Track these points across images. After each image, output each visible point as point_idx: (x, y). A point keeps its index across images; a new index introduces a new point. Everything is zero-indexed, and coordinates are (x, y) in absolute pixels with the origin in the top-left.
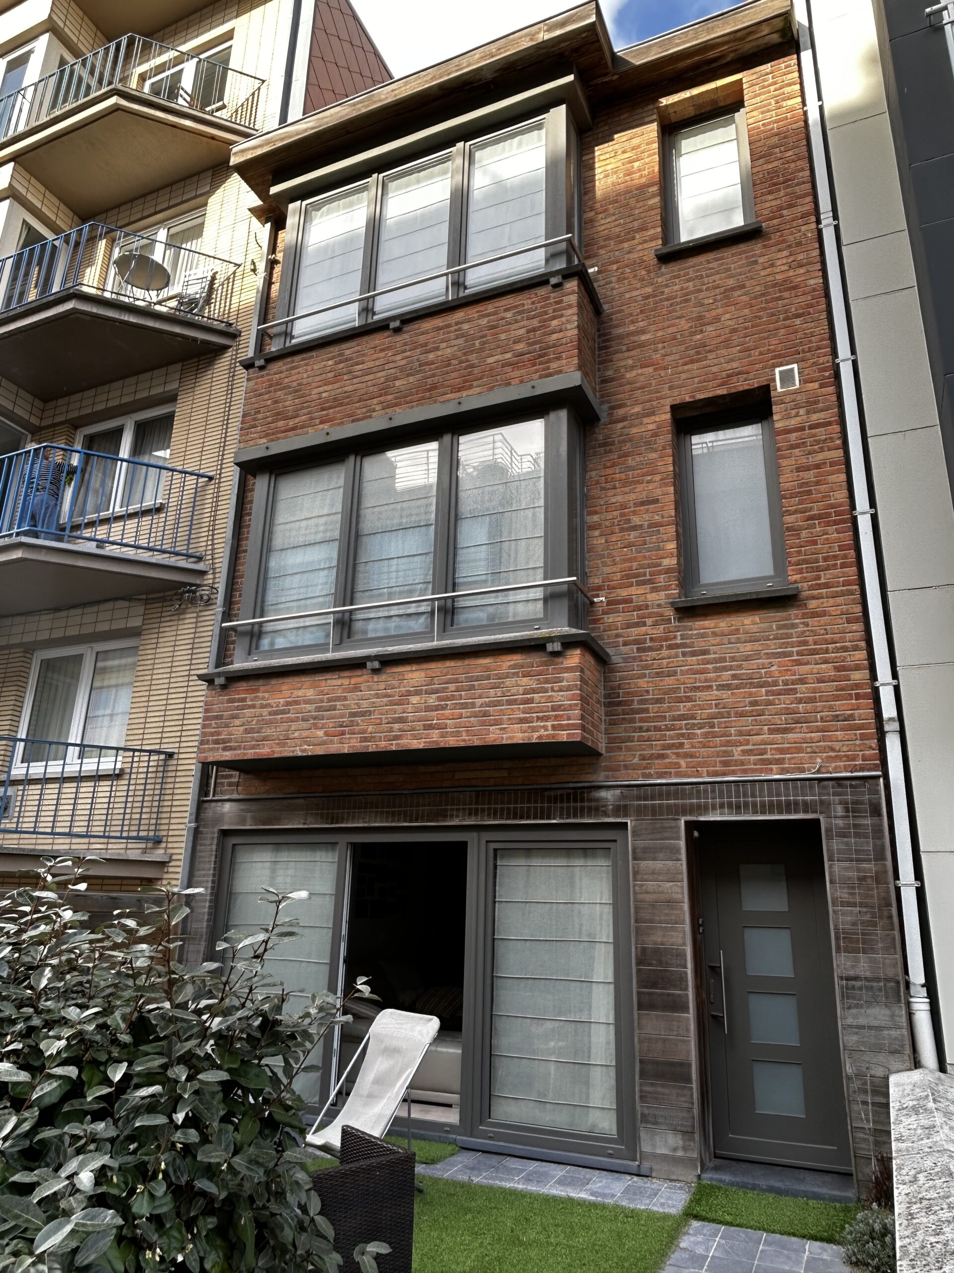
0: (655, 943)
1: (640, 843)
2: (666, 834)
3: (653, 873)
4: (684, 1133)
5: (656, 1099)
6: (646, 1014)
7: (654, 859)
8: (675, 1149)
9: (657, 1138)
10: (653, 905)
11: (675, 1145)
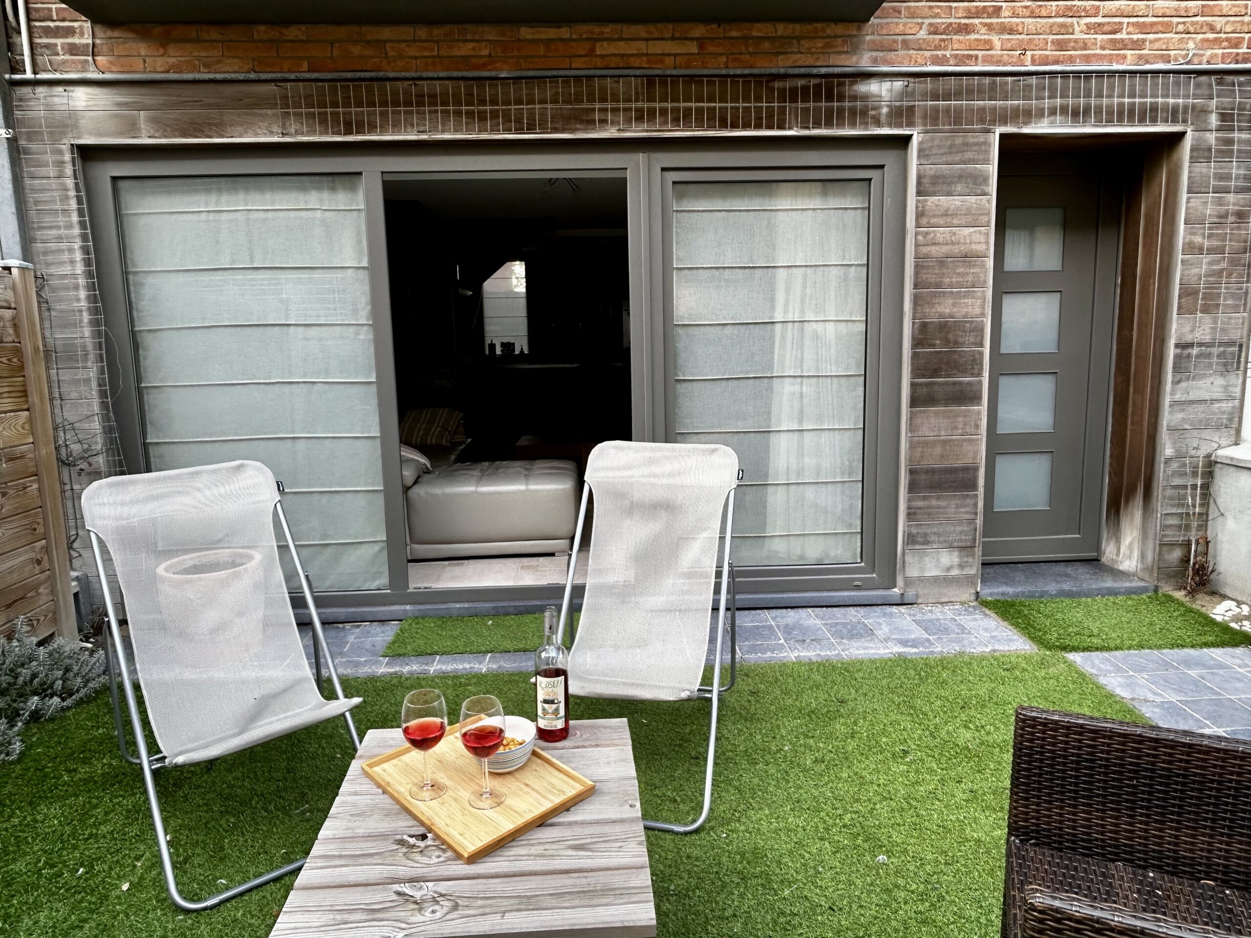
0: (941, 316)
1: (930, 169)
2: (969, 155)
3: (946, 214)
4: (961, 548)
5: (929, 514)
6: (920, 412)
7: (949, 194)
8: (949, 569)
9: (927, 559)
10: (942, 262)
11: (949, 564)
